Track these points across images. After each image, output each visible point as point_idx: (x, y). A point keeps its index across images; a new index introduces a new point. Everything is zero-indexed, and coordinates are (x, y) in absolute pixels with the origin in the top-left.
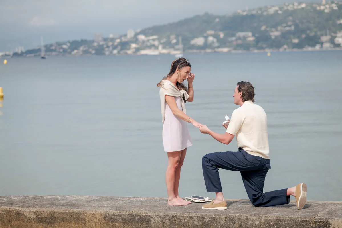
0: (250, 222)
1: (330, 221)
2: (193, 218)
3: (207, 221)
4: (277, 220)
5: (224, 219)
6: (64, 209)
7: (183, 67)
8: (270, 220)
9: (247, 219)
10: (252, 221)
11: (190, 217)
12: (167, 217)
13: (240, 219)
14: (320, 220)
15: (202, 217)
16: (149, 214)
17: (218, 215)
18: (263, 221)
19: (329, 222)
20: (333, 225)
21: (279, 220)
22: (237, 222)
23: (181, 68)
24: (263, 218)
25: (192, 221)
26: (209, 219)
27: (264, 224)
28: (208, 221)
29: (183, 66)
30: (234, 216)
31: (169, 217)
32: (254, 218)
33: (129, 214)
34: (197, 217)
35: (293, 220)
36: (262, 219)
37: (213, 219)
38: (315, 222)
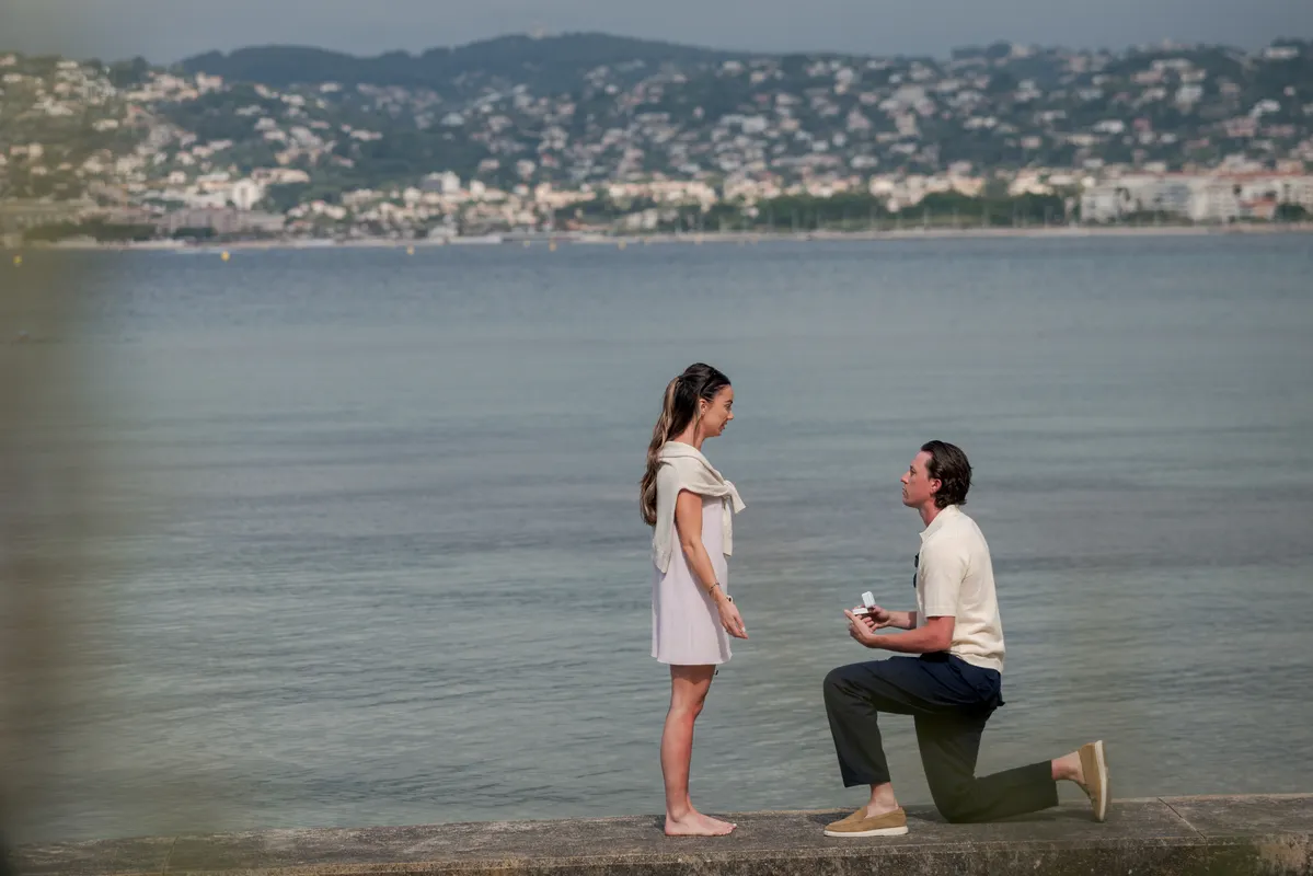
0: (1014, 863)
1: (1255, 843)
2: (829, 864)
3: (874, 869)
4: (1097, 849)
5: (931, 858)
6: (372, 866)
7: (717, 394)
8: (1075, 852)
9: (1004, 855)
10: (1019, 861)
11: (821, 860)
12: (744, 866)
13: (981, 856)
14: (1224, 844)
15: (860, 859)
16: (680, 860)
17: (910, 849)
18: (1054, 856)
19: (1253, 847)
20: (1264, 856)
21: (1102, 851)
22: (972, 864)
23: (710, 396)
24: (1053, 847)
25: (827, 872)
26: (881, 861)
27: (1058, 866)
28: (880, 868)
29: (713, 390)
30: (960, 849)
31: (751, 865)
32: (1026, 850)
33: (612, 866)
34: (845, 859)
35: (1146, 849)
36: (1050, 852)
37: (896, 861)
38: (1212, 849)
